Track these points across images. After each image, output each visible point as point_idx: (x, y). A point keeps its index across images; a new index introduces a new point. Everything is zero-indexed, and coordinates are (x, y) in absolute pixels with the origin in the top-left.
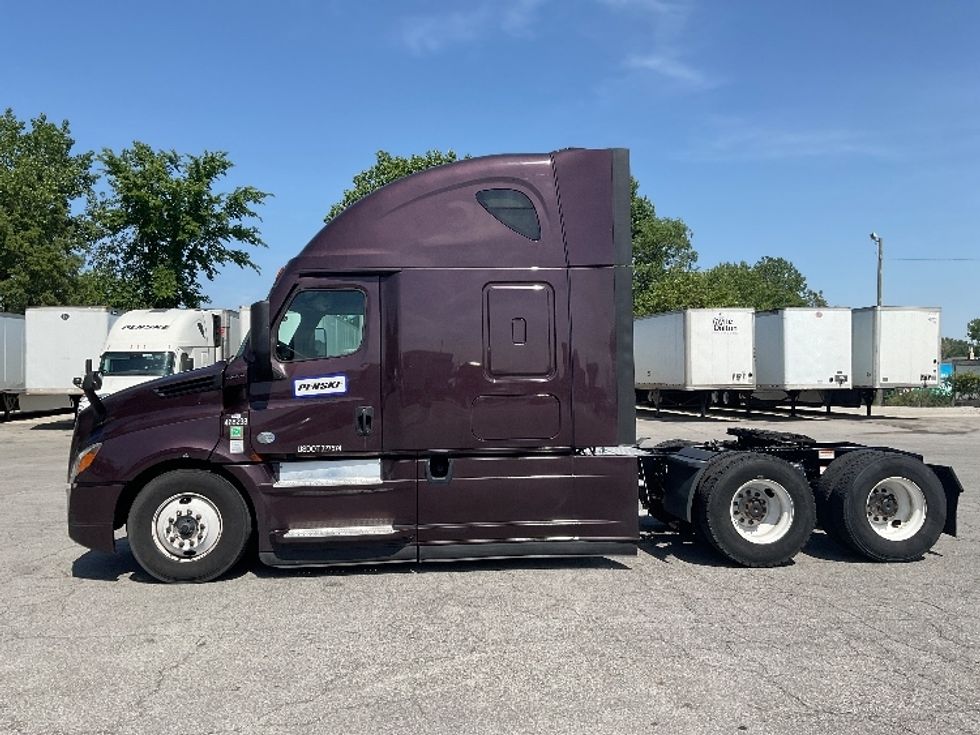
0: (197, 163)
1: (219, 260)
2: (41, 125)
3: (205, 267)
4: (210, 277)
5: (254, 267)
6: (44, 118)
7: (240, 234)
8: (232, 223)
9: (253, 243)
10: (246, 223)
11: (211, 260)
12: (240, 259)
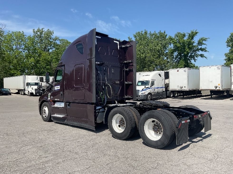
0: (190, 34)
1: (196, 57)
2: (160, 33)
3: (194, 59)
4: (195, 61)
5: (206, 58)
6: (160, 31)
7: (202, 50)
8: (200, 47)
9: (205, 51)
10: (203, 47)
11: (195, 57)
12: (202, 56)
